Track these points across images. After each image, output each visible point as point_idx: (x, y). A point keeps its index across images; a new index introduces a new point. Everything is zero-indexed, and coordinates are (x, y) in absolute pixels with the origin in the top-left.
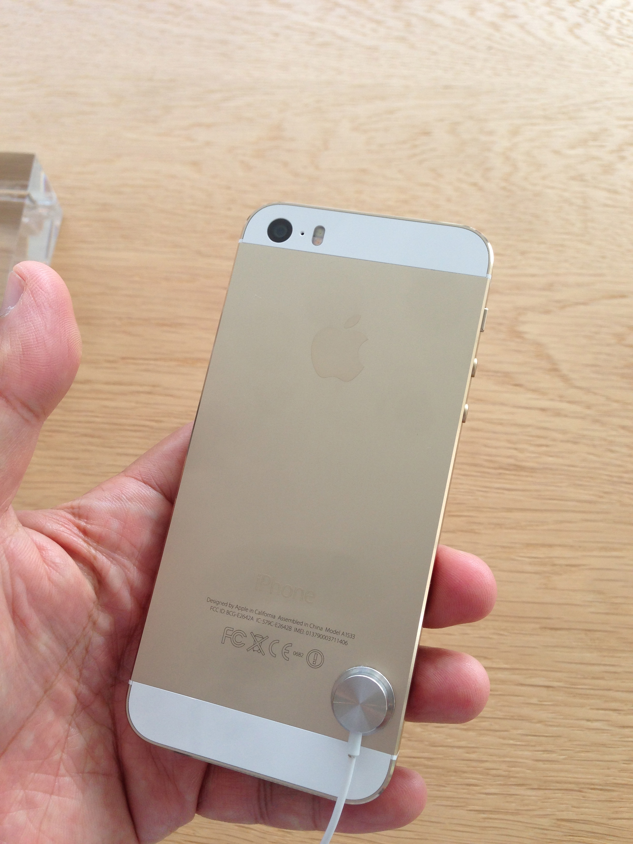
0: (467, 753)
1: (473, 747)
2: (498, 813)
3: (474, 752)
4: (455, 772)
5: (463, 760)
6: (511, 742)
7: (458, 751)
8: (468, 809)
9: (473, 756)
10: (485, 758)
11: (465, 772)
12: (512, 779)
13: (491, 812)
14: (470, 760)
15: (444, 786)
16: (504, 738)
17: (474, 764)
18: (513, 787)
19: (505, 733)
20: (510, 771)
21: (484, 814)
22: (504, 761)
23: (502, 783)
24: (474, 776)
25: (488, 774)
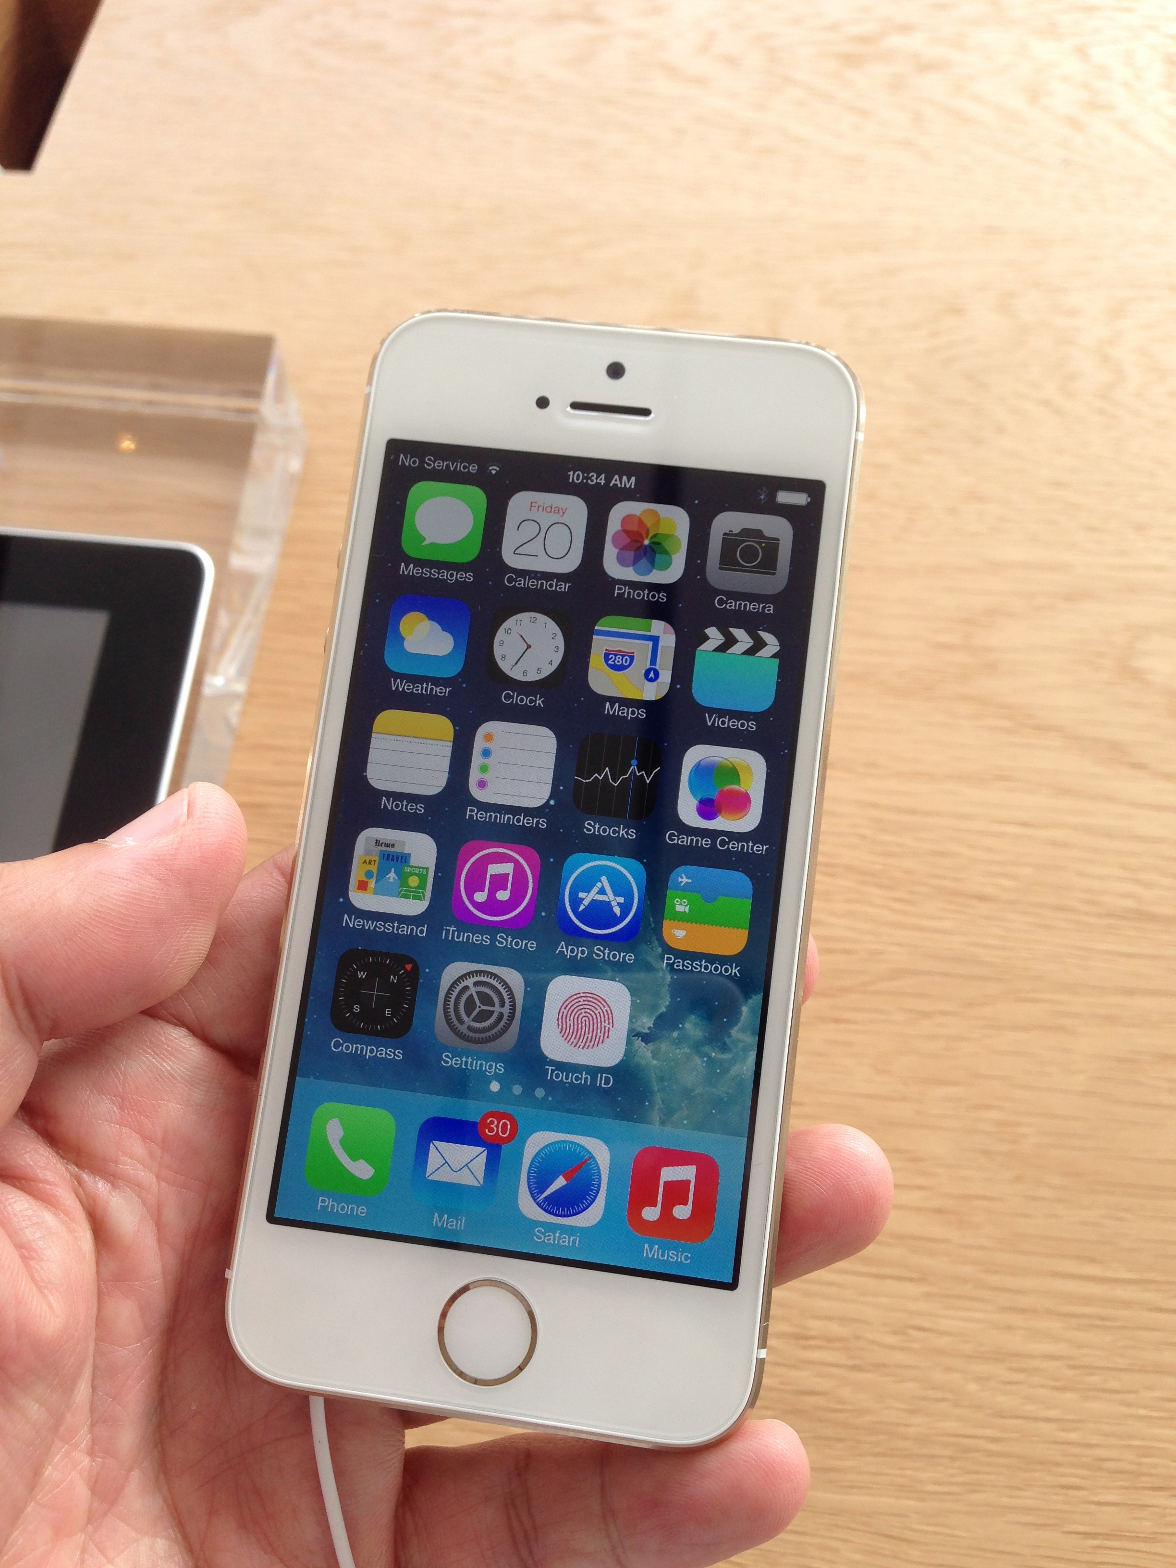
0: (1063, 1430)
1: (1073, 1421)
2: (1120, 1537)
3: (1074, 1430)
4: (1042, 1463)
5: (1056, 1443)
6: (1142, 1412)
7: (1045, 1427)
8: (1065, 1530)
9: (1073, 1436)
10: (1095, 1439)
11: (1058, 1464)
12: (1144, 1478)
13: (1107, 1536)
14: (1069, 1443)
15: (1021, 1489)
16: (1129, 1405)
17: (1076, 1450)
18: (1146, 1492)
19: (1132, 1397)
20: (1139, 1464)
21: (1094, 1539)
22: (1129, 1446)
23: (1125, 1484)
24: (1072, 1471)
25: (1100, 1469)
